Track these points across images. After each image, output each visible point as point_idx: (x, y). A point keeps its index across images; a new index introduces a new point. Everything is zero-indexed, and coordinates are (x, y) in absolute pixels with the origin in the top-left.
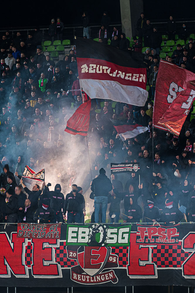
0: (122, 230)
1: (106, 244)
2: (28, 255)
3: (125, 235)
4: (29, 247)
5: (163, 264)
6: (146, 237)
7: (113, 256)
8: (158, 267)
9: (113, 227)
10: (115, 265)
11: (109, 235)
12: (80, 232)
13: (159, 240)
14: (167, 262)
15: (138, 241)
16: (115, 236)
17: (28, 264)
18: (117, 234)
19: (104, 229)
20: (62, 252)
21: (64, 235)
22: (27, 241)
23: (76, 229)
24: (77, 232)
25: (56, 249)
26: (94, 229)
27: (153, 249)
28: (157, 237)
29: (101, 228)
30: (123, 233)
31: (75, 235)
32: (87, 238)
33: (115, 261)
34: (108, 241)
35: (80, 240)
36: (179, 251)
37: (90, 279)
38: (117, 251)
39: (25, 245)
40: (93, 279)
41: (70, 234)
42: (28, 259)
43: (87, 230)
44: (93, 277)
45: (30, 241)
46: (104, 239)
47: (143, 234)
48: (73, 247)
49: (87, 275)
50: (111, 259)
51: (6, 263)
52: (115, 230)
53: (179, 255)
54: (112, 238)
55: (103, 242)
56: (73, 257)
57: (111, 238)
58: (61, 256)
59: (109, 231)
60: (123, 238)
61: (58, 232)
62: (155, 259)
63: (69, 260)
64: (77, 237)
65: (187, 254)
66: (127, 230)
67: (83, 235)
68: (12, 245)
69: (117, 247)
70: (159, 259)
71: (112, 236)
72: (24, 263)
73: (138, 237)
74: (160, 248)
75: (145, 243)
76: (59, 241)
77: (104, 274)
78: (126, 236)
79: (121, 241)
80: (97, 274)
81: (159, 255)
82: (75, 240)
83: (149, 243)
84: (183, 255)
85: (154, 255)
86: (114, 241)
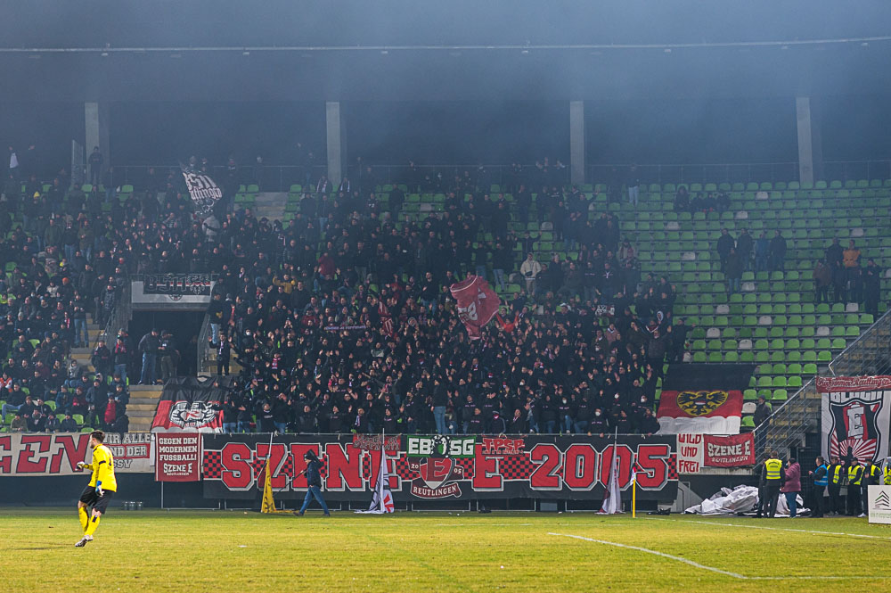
0: (466, 442)
1: (450, 456)
2: (366, 467)
3: (469, 447)
4: (366, 459)
5: (511, 476)
6: (492, 448)
7: (458, 468)
8: (505, 478)
9: (457, 438)
10: (460, 477)
11: (452, 446)
12: (421, 444)
13: (506, 451)
14: (514, 474)
15: (484, 452)
16: (459, 448)
17: (366, 476)
18: (462, 445)
19: (448, 441)
20: (402, 463)
21: (404, 446)
22: (364, 452)
23: (417, 440)
24: (419, 444)
25: (397, 461)
26: (436, 441)
27: (500, 460)
28: (504, 448)
29: (443, 440)
30: (468, 444)
31: (416, 446)
32: (429, 449)
33: (460, 472)
34: (452, 453)
35: (422, 452)
36: (527, 463)
37: (431, 493)
38: (462, 462)
39: (362, 457)
40: (434, 492)
41: (411, 445)
42: (366, 471)
43: (429, 441)
44: (434, 490)
45: (368, 452)
46: (448, 450)
47: (488, 445)
48: (415, 459)
49: (429, 488)
50: (456, 470)
51: (341, 475)
52: (459, 442)
53: (527, 467)
54: (457, 450)
55: (446, 453)
56: (415, 469)
57: (455, 450)
58: (403, 467)
59: (453, 443)
60: (468, 450)
61: (397, 444)
62: (503, 470)
63: (411, 472)
64: (418, 448)
65: (535, 466)
66: (472, 441)
67: (425, 446)
68: (347, 456)
69: (462, 459)
70: (506, 471)
71: (456, 447)
72: (361, 475)
73: (484, 448)
74: (507, 459)
75: (491, 455)
76: (399, 453)
77: (447, 487)
78: (471, 447)
79: (465, 453)
80: (440, 488)
81: (506, 467)
82: (416, 452)
83: (496, 455)
84: (531, 467)
85: (501, 467)
86: (458, 453)
